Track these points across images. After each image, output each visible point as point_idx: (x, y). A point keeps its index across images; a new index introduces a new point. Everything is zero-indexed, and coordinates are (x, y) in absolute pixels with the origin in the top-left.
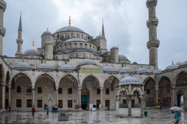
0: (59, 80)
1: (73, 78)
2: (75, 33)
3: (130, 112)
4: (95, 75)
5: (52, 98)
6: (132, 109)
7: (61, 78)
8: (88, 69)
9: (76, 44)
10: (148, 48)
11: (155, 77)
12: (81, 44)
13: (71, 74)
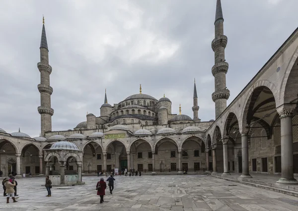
4: (121, 140)
5: (91, 164)
7: (85, 146)
10: (214, 100)
11: (203, 136)
12: (133, 110)
13: (95, 141)
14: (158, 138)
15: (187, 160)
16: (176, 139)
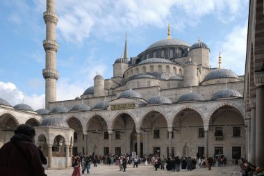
5: (97, 145)
7: (88, 121)
14: (176, 109)
15: (223, 142)
16: (201, 109)
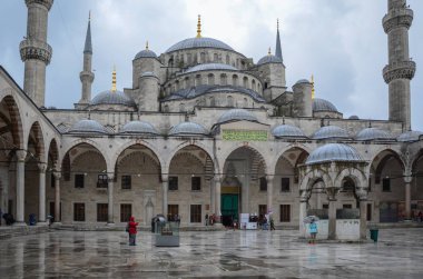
0: (170, 158)
1: (204, 153)
2: (210, 51)
3: (332, 228)
4: (255, 145)
5: (153, 200)
6: (338, 221)
7: (173, 154)
8: (239, 131)
9: (211, 75)
10: (387, 81)
11: (403, 150)
12: (223, 76)
13: (199, 143)
